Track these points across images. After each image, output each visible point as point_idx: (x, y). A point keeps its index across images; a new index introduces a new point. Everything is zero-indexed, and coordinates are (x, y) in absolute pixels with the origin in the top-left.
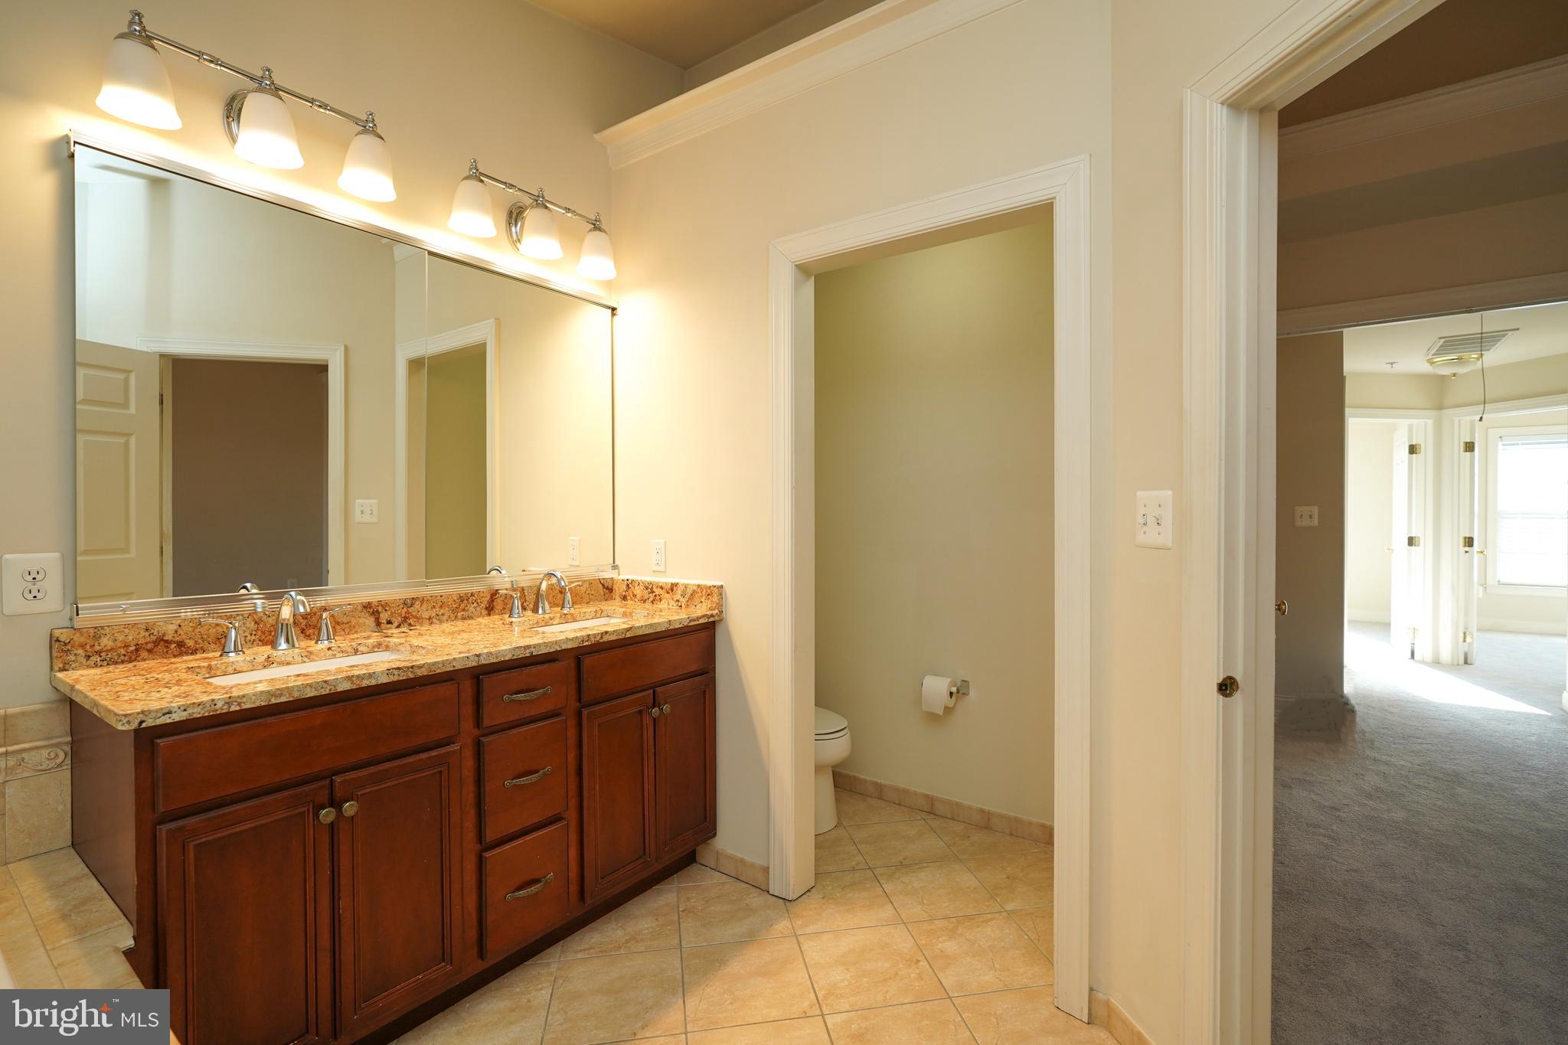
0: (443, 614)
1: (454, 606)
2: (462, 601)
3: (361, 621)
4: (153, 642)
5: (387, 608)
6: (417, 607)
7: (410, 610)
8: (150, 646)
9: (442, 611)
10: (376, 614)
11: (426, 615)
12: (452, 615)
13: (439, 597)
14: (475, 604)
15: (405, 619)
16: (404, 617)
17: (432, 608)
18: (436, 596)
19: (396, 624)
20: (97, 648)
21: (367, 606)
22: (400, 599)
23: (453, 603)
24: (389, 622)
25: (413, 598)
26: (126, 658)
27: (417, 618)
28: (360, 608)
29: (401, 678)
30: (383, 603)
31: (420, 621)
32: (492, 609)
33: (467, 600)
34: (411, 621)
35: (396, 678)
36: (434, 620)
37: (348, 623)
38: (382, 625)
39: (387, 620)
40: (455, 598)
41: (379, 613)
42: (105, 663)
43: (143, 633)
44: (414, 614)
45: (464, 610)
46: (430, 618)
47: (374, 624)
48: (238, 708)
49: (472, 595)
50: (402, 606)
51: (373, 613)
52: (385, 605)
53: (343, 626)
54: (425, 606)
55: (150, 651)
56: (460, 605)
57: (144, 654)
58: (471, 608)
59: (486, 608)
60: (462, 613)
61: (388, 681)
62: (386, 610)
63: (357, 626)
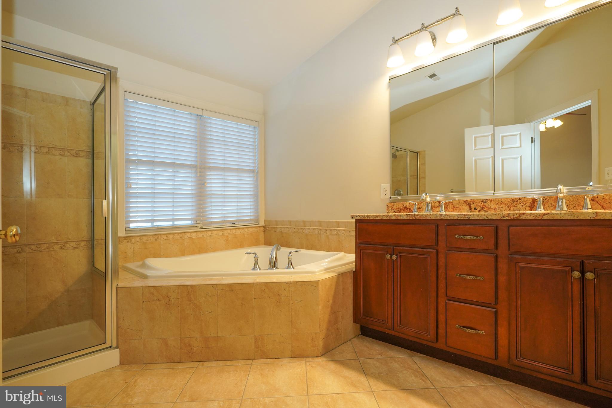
0: (502, 208)
1: (509, 204)
2: (514, 202)
3: (464, 207)
4: (404, 208)
5: (474, 203)
6: (488, 203)
7: (485, 204)
8: (403, 209)
9: (502, 206)
10: (469, 205)
11: (493, 207)
12: (507, 208)
13: (500, 200)
14: (522, 204)
15: (483, 208)
16: (482, 207)
17: (496, 205)
18: (499, 199)
19: (478, 210)
20: (393, 208)
21: (466, 202)
22: (480, 200)
23: (508, 203)
24: (475, 209)
25: (486, 199)
26: (399, 212)
27: (489, 208)
28: (463, 202)
29: (410, 218)
30: (472, 200)
31: (490, 210)
32: (533, 207)
33: (517, 202)
34: (485, 209)
35: (409, 218)
36: (497, 210)
37: (458, 208)
38: (472, 210)
39: (474, 208)
40: (509, 200)
41: (471, 205)
42: (395, 212)
43: (402, 205)
44: (487, 206)
45: (514, 206)
46: (495, 209)
47: (468, 209)
48: (369, 218)
49: (520, 199)
50: (481, 202)
51: (468, 205)
52: (474, 202)
53: (457, 209)
54: (492, 203)
55: (403, 210)
56: (512, 204)
57: (402, 211)
58: (519, 206)
59: (529, 206)
60: (513, 208)
61: (406, 219)
62: (474, 204)
63: (461, 209)
